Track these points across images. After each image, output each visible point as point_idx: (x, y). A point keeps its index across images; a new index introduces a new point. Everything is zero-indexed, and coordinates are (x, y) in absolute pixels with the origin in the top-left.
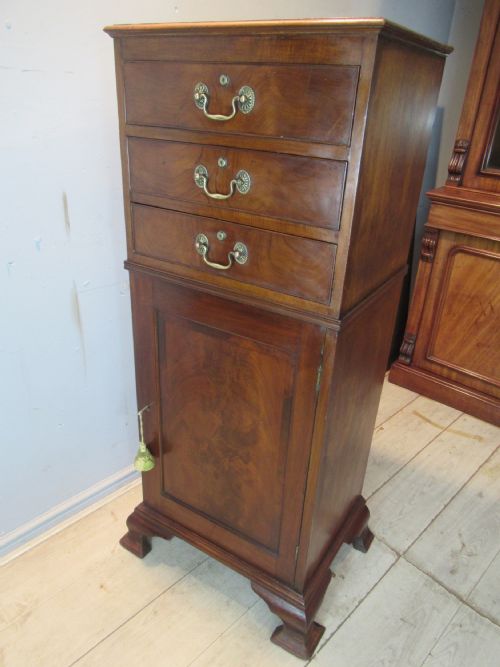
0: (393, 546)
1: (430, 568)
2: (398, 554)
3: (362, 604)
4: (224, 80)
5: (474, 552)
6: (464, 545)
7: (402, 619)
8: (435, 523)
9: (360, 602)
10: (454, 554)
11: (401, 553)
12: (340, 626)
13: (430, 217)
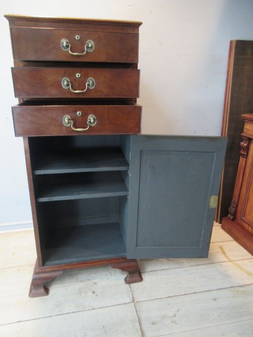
0: (135, 296)
1: (143, 316)
2: (133, 301)
3: (92, 311)
4: (77, 37)
5: (177, 322)
6: (175, 316)
7: (103, 327)
8: (170, 298)
9: (93, 309)
10: (164, 317)
11: (135, 301)
12: (74, 312)
13: (245, 130)
